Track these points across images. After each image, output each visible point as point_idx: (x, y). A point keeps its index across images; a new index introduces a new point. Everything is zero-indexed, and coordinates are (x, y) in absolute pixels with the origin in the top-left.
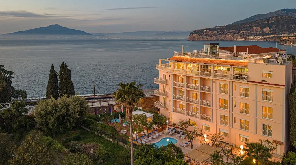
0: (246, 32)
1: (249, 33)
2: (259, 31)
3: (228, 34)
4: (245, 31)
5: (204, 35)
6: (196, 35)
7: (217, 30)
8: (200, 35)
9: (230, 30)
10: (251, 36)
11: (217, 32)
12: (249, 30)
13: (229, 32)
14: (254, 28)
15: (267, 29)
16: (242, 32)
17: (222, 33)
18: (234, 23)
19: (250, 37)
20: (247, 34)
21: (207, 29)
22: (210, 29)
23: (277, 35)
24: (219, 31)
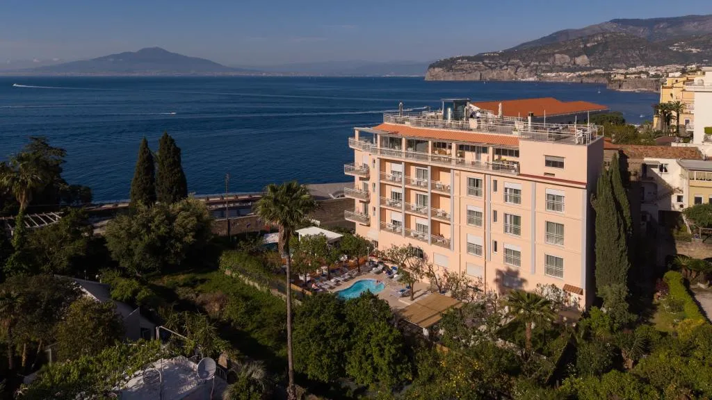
0: (542, 63)
1: (546, 66)
2: (568, 63)
3: (505, 67)
4: (540, 62)
5: (457, 70)
6: (440, 69)
7: (482, 61)
8: (450, 69)
9: (509, 60)
10: (551, 71)
11: (483, 63)
12: (547, 61)
13: (507, 65)
14: (557, 56)
15: (582, 60)
16: (532, 64)
17: (493, 66)
18: (517, 48)
19: (549, 74)
20: (544, 69)
21: (463, 58)
22: (469, 59)
23: (604, 70)
24: (487, 61)
